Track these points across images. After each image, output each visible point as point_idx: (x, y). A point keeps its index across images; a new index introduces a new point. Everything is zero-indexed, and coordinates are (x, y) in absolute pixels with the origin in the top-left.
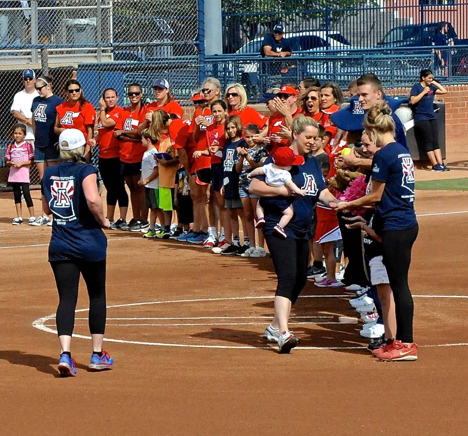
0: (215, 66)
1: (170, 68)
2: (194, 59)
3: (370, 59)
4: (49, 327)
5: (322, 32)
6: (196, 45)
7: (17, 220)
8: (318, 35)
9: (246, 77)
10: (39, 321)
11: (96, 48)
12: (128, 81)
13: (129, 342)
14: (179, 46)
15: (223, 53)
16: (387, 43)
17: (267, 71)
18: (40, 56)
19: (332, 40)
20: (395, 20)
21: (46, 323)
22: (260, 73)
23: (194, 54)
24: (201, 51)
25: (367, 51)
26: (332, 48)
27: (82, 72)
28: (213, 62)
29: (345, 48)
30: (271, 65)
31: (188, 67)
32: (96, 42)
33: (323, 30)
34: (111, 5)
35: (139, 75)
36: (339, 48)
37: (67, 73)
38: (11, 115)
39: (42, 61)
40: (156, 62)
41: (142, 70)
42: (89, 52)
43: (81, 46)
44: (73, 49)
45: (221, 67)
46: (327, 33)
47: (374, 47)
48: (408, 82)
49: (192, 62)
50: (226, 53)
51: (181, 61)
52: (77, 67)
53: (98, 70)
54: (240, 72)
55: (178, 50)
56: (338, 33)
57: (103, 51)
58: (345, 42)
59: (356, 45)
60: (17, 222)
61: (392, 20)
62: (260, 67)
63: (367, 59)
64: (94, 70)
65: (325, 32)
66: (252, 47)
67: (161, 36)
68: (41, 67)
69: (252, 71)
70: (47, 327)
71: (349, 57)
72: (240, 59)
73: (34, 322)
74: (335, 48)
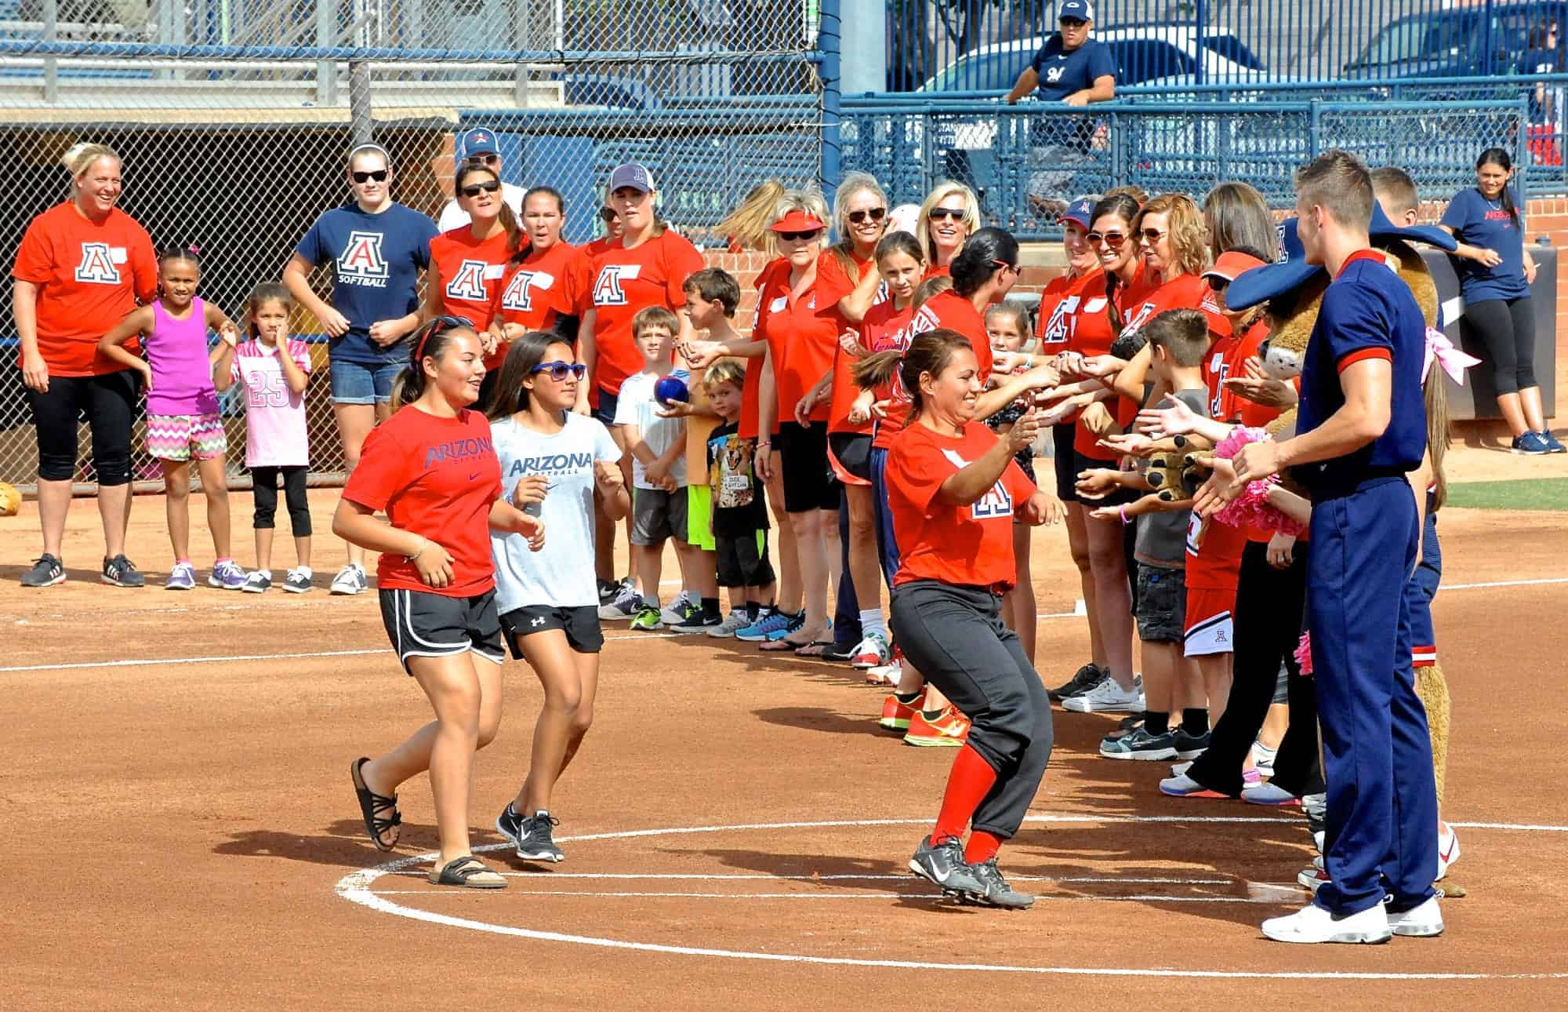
0: (867, 129)
1: (736, 132)
2: (807, 106)
3: (1335, 112)
4: (388, 898)
5: (1183, 30)
6: (813, 62)
7: (255, 576)
8: (1172, 41)
9: (959, 162)
10: (356, 878)
11: (514, 66)
13: (627, 945)
14: (765, 63)
15: (889, 89)
16: (1378, 65)
18: (346, 85)
19: (1213, 55)
21: (376, 885)
22: (1001, 152)
23: (807, 92)
24: (828, 82)
25: (1320, 88)
26: (1212, 80)
28: (861, 115)
29: (1253, 79)
30: (1034, 127)
31: (790, 129)
32: (515, 46)
33: (1188, 24)
35: (643, 151)
36: (1233, 79)
37: (427, 138)
39: (353, 100)
40: (696, 110)
41: (653, 134)
42: (493, 76)
43: (471, 59)
44: (446, 65)
45: (882, 129)
46: (1199, 32)
47: (1339, 77)
49: (801, 116)
50: (898, 89)
51: (767, 111)
52: (455, 119)
53: (521, 131)
54: (941, 147)
55: (746, 77)
56: (1223, 32)
57: (535, 76)
58: (1254, 64)
59: (1284, 69)
60: (255, 584)
62: (1000, 134)
63: (1323, 113)
64: (510, 131)
65: (1193, 31)
66: (973, 71)
67: (700, 31)
68: (347, 119)
69: (977, 146)
70: (381, 896)
71: (1266, 106)
72: (941, 108)
73: (341, 884)
74: (1222, 79)
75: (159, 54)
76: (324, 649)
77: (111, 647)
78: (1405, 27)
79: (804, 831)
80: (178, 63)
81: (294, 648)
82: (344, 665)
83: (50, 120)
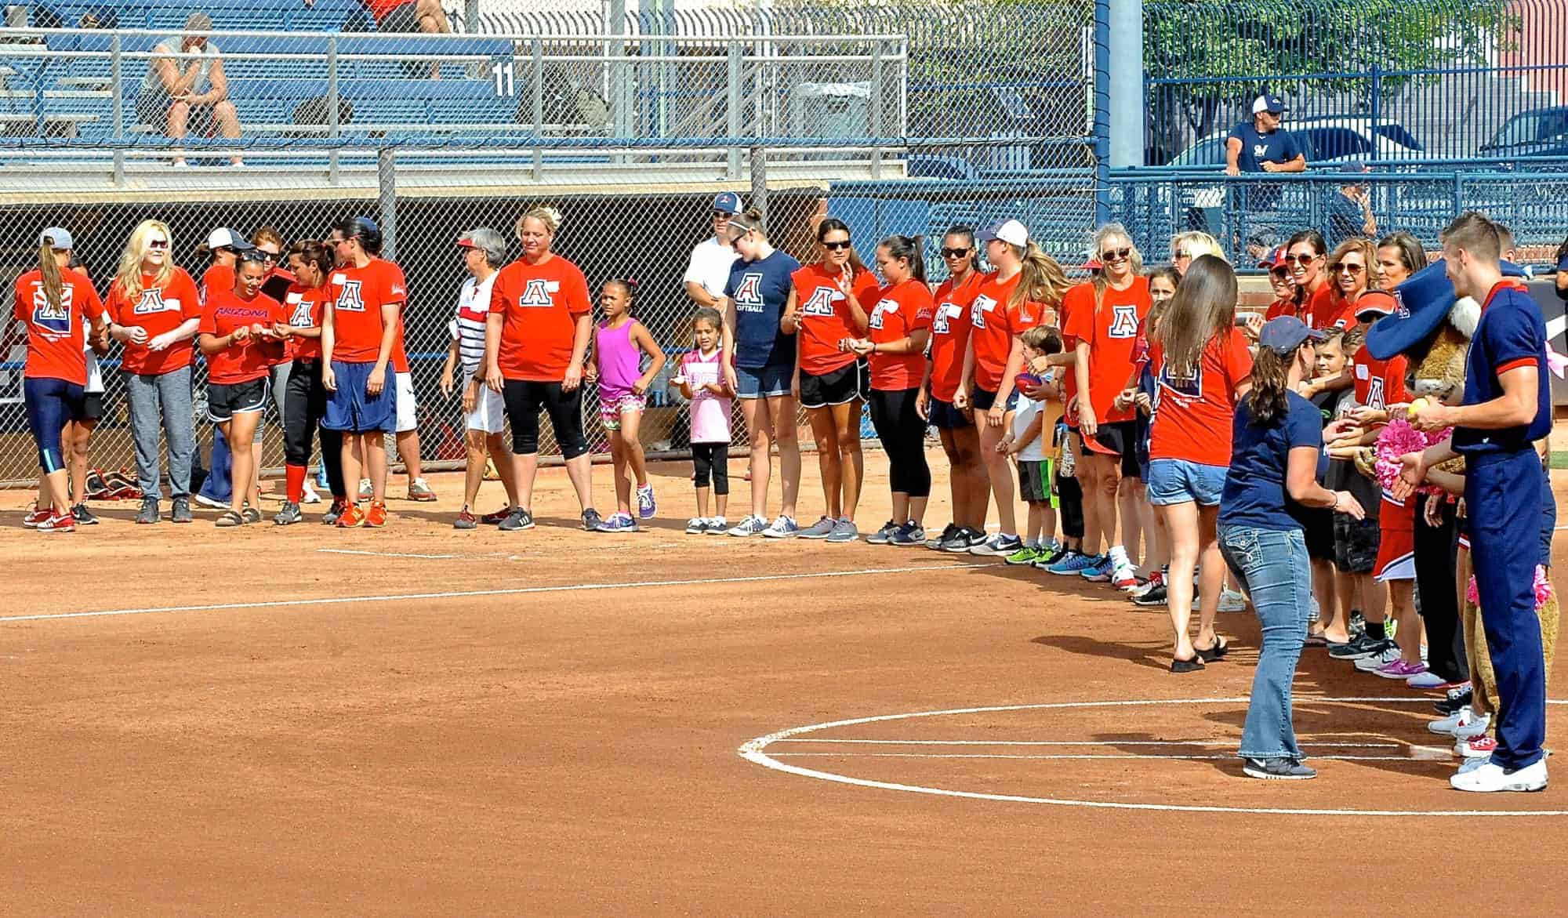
0: (1129, 193)
1: (1033, 196)
2: (1085, 176)
3: (1472, 181)
4: (776, 758)
5: (1361, 121)
6: (1090, 145)
7: (696, 522)
8: (1354, 129)
9: (1197, 217)
10: (755, 744)
11: (871, 149)
12: (941, 222)
13: (951, 793)
14: (1054, 145)
15: (1146, 163)
16: (1505, 146)
17: (1243, 205)
18: (748, 164)
19: (1384, 139)
20: (1524, 96)
21: (767, 750)
22: (1229, 209)
23: (1085, 166)
24: (1102, 159)
25: (1462, 163)
26: (1384, 157)
27: (848, 201)
28: (1125, 183)
29: (1414, 156)
30: (1252, 191)
31: (1073, 193)
32: (871, 135)
33: (1365, 117)
34: (904, 54)
35: (964, 209)
36: (1399, 156)
37: (807, 202)
38: (684, 291)
39: (753, 176)
40: (1004, 180)
41: (972, 197)
42: (855, 156)
43: (840, 145)
44: (820, 149)
45: (1141, 193)
46: (1373, 122)
47: (1476, 155)
48: (1554, 231)
49: (1081, 183)
50: (1153, 163)
51: (1056, 180)
52: (827, 188)
53: (875, 196)
54: (1184, 206)
55: (1041, 156)
56: (1391, 122)
57: (885, 156)
58: (1414, 146)
59: (1436, 150)
60: (694, 527)
61: (1517, 95)
62: (1228, 196)
63: (1465, 181)
64: (867, 196)
65: (1369, 122)
66: (1208, 151)
67: (1007, 124)
68: (749, 189)
69: (1211, 205)
70: (771, 757)
71: (1422, 176)
72: (1185, 177)
73: (743, 748)
74: (1391, 156)
75: (614, 145)
76: (730, 576)
77: (577, 575)
78: (1524, 120)
79: (1083, 709)
80: (628, 151)
81: (709, 575)
82: (746, 588)
83: (536, 194)
